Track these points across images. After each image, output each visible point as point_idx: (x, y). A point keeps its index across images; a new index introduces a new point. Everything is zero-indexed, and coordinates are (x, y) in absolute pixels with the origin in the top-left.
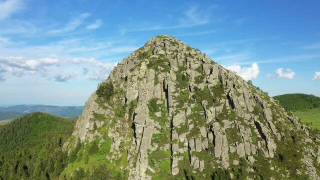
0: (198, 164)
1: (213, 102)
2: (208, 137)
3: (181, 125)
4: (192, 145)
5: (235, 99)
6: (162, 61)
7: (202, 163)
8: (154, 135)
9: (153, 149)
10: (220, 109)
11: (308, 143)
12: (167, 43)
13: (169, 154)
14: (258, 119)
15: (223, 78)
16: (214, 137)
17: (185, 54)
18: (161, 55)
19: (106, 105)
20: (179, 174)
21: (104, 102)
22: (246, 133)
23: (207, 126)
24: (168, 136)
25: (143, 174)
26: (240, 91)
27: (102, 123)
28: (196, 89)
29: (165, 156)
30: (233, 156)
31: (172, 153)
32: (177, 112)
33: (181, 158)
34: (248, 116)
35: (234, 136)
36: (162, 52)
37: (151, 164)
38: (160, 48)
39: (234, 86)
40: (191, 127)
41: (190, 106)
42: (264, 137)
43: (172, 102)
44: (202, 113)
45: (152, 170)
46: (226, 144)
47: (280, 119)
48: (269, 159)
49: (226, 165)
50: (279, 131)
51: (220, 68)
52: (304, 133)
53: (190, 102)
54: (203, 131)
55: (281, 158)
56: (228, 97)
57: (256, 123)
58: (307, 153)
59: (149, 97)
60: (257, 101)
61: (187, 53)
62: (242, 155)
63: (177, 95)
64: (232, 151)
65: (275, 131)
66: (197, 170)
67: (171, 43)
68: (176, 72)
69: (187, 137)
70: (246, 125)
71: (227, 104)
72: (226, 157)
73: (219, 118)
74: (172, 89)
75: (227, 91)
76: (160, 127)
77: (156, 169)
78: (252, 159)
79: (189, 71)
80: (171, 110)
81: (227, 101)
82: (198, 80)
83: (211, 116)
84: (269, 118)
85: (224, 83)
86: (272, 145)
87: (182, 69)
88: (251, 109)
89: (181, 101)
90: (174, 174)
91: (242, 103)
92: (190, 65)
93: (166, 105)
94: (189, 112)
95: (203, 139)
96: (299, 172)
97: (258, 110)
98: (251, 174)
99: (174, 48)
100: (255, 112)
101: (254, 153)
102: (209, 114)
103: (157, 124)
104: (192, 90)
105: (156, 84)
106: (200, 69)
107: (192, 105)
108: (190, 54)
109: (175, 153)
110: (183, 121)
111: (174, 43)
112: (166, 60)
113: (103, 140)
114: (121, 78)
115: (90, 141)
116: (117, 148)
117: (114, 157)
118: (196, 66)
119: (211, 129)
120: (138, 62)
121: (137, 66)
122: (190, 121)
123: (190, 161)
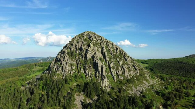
0: (121, 78)
1: (121, 59)
2: (121, 70)
4: (118, 72)
5: (127, 58)
7: (123, 77)
8: (105, 70)
9: (106, 74)
10: (123, 61)
11: (145, 71)
12: (96, 36)
13: (111, 75)
15: (121, 51)
16: (124, 70)
17: (106, 41)
18: (96, 41)
20: (117, 81)
21: (73, 59)
23: (121, 67)
24: (109, 70)
25: (106, 82)
26: (127, 55)
27: (75, 67)
28: (114, 55)
29: (110, 76)
30: (130, 75)
32: (110, 62)
33: (116, 77)
34: (131, 63)
35: (130, 70)
37: (108, 79)
38: (93, 38)
39: (125, 54)
40: (116, 67)
42: (136, 69)
43: (107, 59)
44: (118, 63)
45: (108, 81)
46: (128, 72)
48: (138, 75)
49: (129, 78)
51: (119, 47)
54: (120, 68)
55: (141, 75)
56: (124, 57)
58: (146, 74)
59: (99, 57)
62: (132, 75)
63: (108, 56)
65: (138, 68)
69: (115, 70)
70: (131, 66)
72: (128, 75)
73: (123, 64)
74: (106, 55)
75: (123, 55)
76: (105, 67)
77: (109, 81)
79: (109, 48)
80: (107, 62)
81: (124, 59)
82: (114, 52)
83: (121, 64)
84: (135, 64)
85: (122, 53)
86: (138, 72)
87: (106, 47)
88: (131, 61)
89: (110, 59)
90: (115, 81)
91: (129, 59)
92: (109, 45)
93: (104, 60)
94: (114, 62)
96: (146, 79)
98: (136, 80)
99: (100, 38)
105: (99, 52)
106: (113, 47)
107: (114, 60)
109: (114, 75)
110: (113, 65)
111: (99, 36)
112: (98, 43)
113: (80, 74)
114: (76, 49)
115: (72, 74)
116: (89, 75)
117: (89, 79)
118: (111, 46)
119: (122, 67)
120: (85, 43)
121: (85, 45)
122: (115, 65)
123: (119, 77)
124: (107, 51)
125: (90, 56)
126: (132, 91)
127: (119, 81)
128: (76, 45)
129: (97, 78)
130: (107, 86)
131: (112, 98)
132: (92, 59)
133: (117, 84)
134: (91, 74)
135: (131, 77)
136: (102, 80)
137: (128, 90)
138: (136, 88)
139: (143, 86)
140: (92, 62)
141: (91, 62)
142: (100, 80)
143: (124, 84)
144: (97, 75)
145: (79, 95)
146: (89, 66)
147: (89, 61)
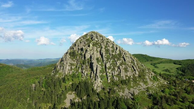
0: (116, 79)
1: (119, 59)
2: (118, 70)
3: (109, 67)
4: (113, 73)
5: (125, 58)
6: (97, 43)
7: (117, 78)
8: (100, 70)
9: (101, 75)
10: (121, 61)
11: (147, 72)
12: (98, 36)
14: (133, 65)
15: (121, 51)
16: (120, 70)
17: (106, 41)
18: (97, 41)
19: (74, 60)
20: (111, 82)
21: (74, 59)
22: (129, 69)
23: (117, 67)
24: (105, 70)
25: (99, 82)
26: (127, 55)
27: (74, 67)
28: (112, 54)
29: (105, 77)
30: (126, 76)
31: (107, 76)
32: (107, 63)
33: (110, 77)
34: (130, 64)
35: (126, 70)
36: (97, 40)
37: (101, 79)
38: (95, 38)
39: (125, 54)
40: (112, 67)
41: (111, 60)
42: (135, 70)
43: (104, 59)
44: (115, 63)
45: (102, 81)
46: (124, 72)
47: (139, 65)
48: (136, 77)
49: (125, 79)
50: (139, 69)
51: (119, 47)
52: (146, 69)
53: (111, 59)
54: (116, 69)
55: (140, 76)
56: (123, 57)
57: (132, 66)
58: (147, 75)
59: (96, 57)
60: (132, 59)
61: (107, 41)
62: (129, 76)
63: (106, 56)
64: (126, 75)
65: (138, 68)
66: (116, 80)
67: (100, 36)
68: (104, 48)
69: (111, 70)
70: (129, 66)
71: (123, 60)
72: (124, 76)
73: (121, 64)
74: (104, 55)
75: (123, 55)
76: (101, 67)
77: (103, 81)
78: (132, 77)
79: (109, 48)
80: (104, 62)
81: (123, 59)
82: (113, 52)
83: (118, 64)
84: (136, 64)
85: (122, 53)
86: (137, 73)
87: (106, 47)
88: (130, 62)
89: (108, 59)
90: (109, 82)
91: (128, 60)
92: (109, 46)
93: (102, 60)
94: (111, 63)
95: (117, 71)
96: (145, 80)
97: (133, 62)
98: (132, 81)
99: (102, 38)
100: (132, 62)
101: (132, 75)
102: (118, 63)
103: (100, 67)
104: (111, 55)
105: (97, 52)
106: (113, 47)
107: (112, 60)
108: (108, 41)
109: (108, 76)
110: (109, 65)
111: (101, 36)
112: (99, 43)
113: (77, 73)
114: (79, 49)
115: (70, 74)
116: (85, 75)
117: (84, 78)
118: (111, 46)
119: (119, 68)
120: (86, 43)
121: (86, 45)
122: (111, 65)
123: (113, 78)
124: (105, 51)
125: (88, 56)
126: (123, 92)
127: (113, 81)
128: (79, 46)
129: (92, 78)
130: (99, 87)
131: (100, 99)
132: (90, 59)
133: (110, 85)
134: (87, 74)
135: (127, 78)
136: (95, 80)
137: (119, 91)
138: (129, 90)
139: (138, 88)
140: (90, 62)
141: (88, 62)
142: (94, 80)
143: (117, 85)
144: (92, 75)
145: (71, 94)
146: (86, 66)
147: (87, 61)
